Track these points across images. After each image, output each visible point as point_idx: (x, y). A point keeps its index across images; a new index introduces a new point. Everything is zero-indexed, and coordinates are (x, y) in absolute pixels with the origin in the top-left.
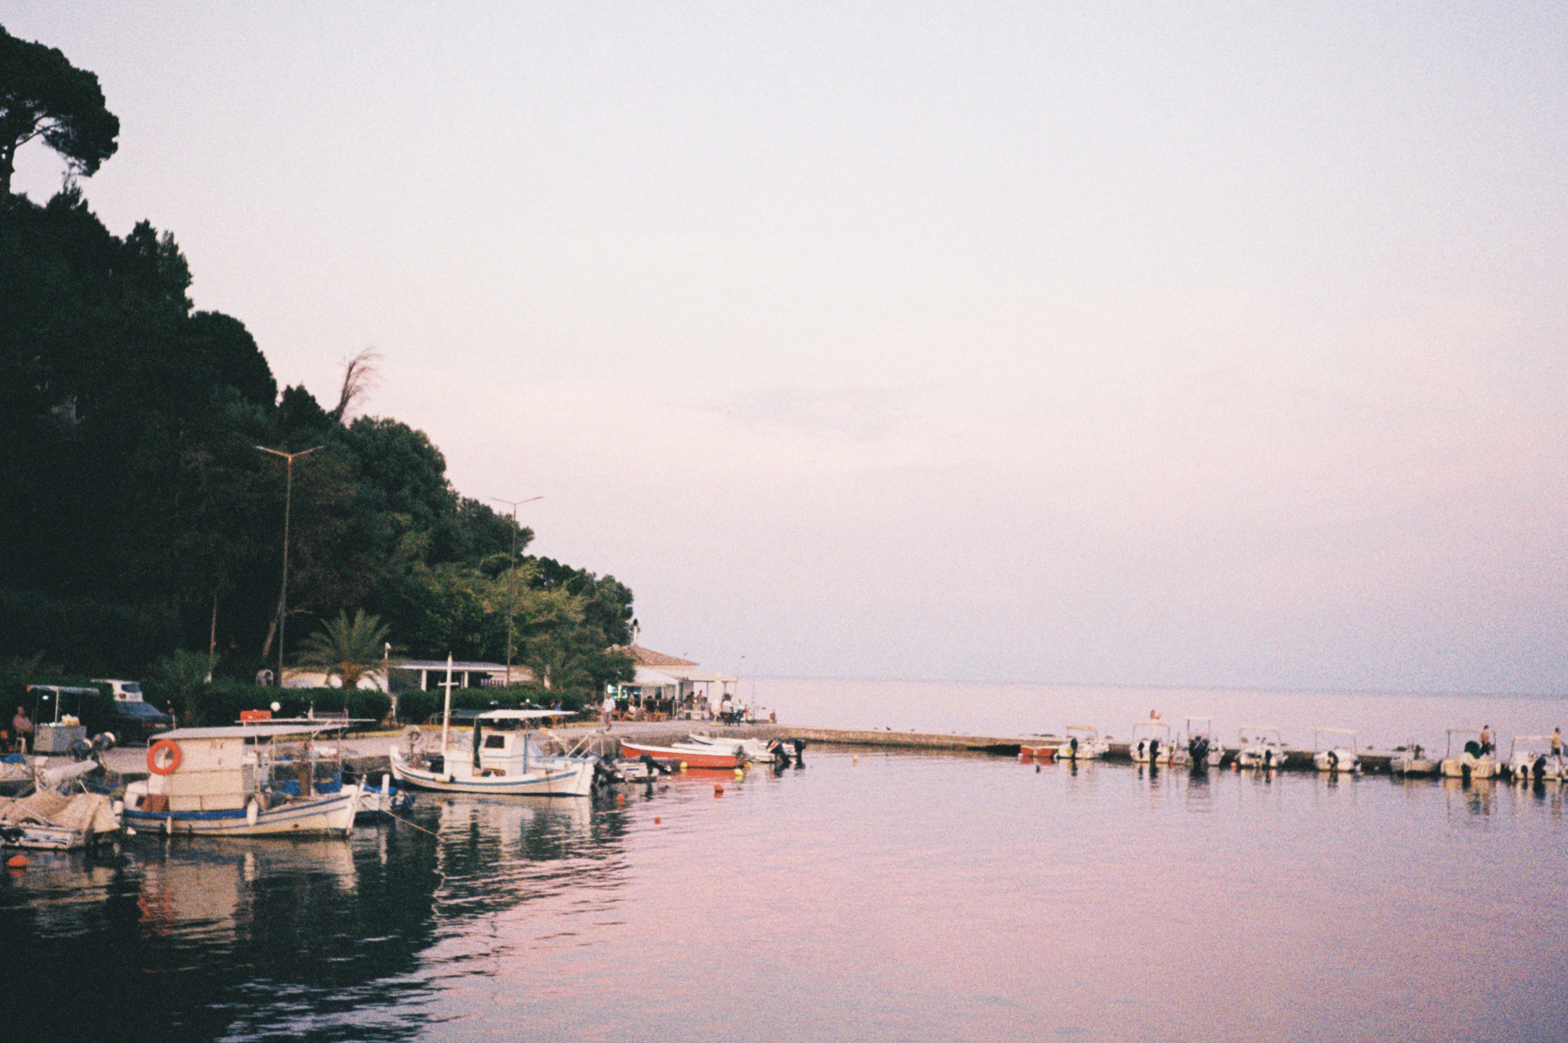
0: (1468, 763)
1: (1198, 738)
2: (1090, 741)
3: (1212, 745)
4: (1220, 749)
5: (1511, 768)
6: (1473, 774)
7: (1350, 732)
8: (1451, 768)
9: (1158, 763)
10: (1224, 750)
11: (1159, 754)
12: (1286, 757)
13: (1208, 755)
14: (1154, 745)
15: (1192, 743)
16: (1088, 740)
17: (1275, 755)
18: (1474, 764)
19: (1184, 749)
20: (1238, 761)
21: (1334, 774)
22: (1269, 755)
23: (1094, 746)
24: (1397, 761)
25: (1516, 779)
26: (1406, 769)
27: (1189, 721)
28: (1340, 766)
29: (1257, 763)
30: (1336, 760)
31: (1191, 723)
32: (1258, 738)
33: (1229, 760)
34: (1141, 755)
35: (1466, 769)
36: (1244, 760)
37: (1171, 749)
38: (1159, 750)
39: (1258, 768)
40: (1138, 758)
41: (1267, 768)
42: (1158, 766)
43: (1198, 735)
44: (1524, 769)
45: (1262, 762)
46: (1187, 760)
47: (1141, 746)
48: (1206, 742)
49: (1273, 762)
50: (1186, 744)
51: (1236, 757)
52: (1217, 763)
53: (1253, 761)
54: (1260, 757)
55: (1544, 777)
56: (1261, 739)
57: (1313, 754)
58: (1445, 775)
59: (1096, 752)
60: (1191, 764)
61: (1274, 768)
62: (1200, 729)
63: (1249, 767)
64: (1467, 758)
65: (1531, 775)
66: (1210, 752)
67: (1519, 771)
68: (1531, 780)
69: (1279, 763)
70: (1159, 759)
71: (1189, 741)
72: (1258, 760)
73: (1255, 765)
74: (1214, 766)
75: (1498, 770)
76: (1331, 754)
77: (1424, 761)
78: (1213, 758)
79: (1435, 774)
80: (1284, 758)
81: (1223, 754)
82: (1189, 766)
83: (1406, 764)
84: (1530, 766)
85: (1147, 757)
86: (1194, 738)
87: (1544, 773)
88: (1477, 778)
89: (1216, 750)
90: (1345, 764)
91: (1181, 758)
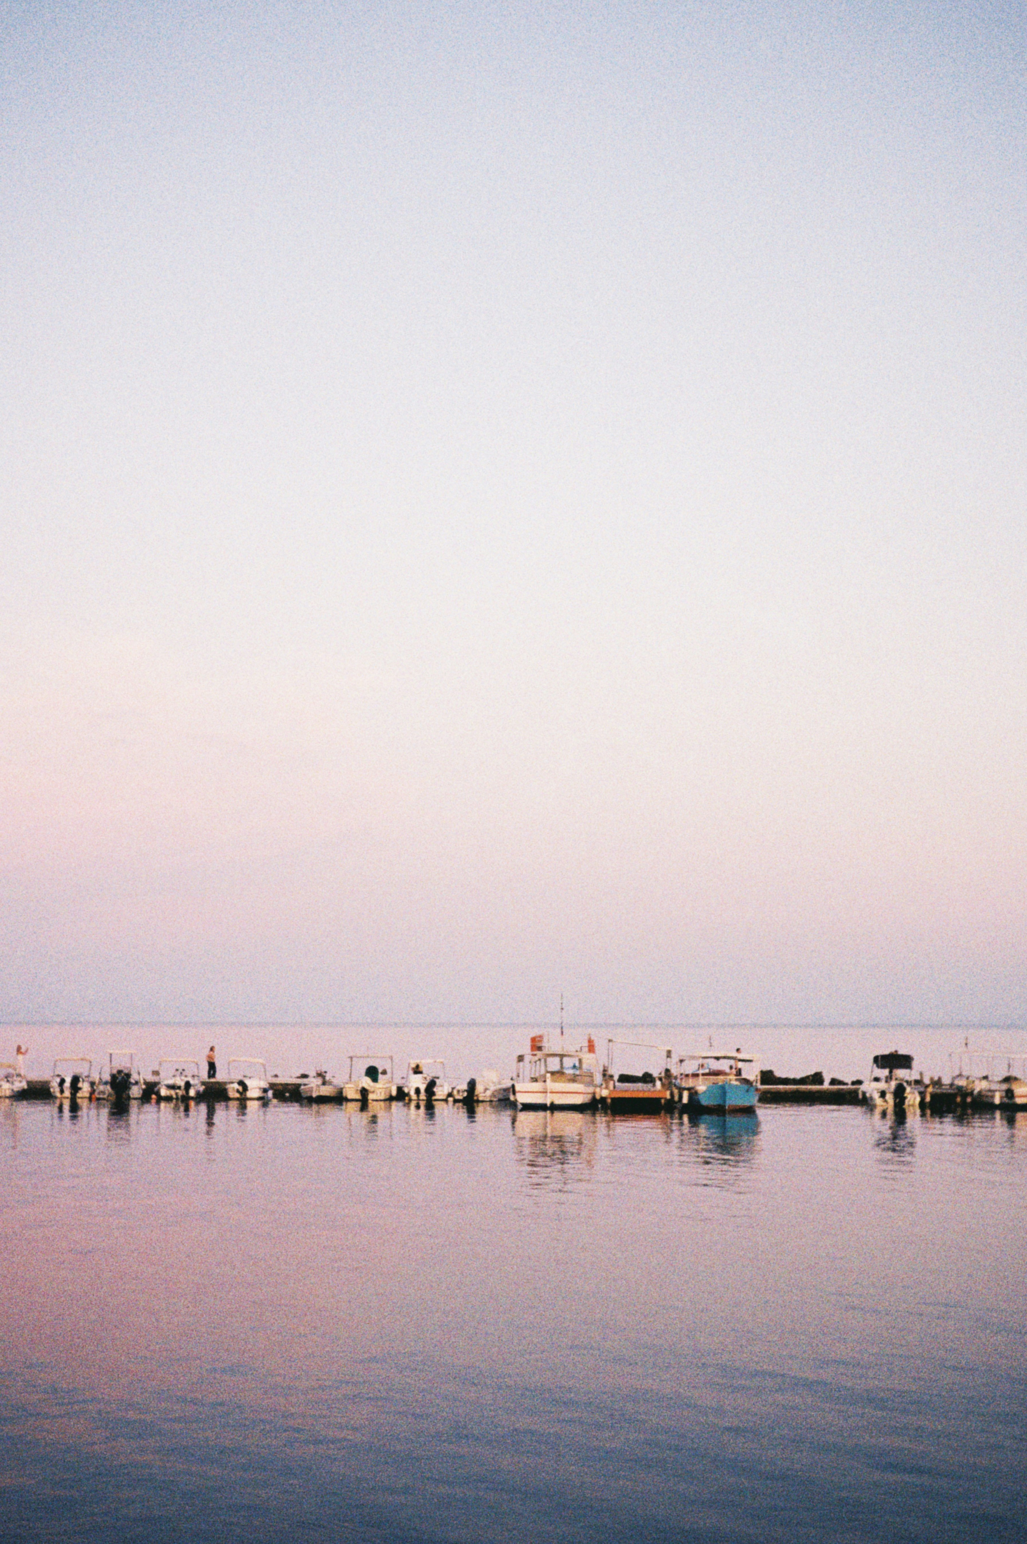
0: (366, 1087)
1: (120, 1072)
2: (9, 1079)
3: (134, 1077)
4: (142, 1081)
5: (406, 1090)
6: (371, 1097)
7: (261, 1061)
8: (351, 1093)
9: (79, 1098)
10: (146, 1083)
11: (80, 1089)
12: (204, 1087)
13: (130, 1088)
14: (76, 1080)
15: (113, 1077)
16: (6, 1077)
17: (193, 1086)
18: (371, 1087)
19: (106, 1083)
20: (158, 1094)
21: (243, 1103)
22: (188, 1085)
23: (12, 1083)
24: (306, 1087)
25: (410, 1100)
26: (314, 1095)
27: (111, 1054)
28: (249, 1094)
29: (177, 1094)
30: (245, 1088)
31: (113, 1057)
32: (177, 1070)
33: (150, 1092)
34: (62, 1091)
35: (364, 1092)
36: (164, 1092)
37: (92, 1084)
38: (80, 1085)
39: (177, 1099)
40: (58, 1095)
41: (186, 1099)
42: (79, 1101)
43: (120, 1069)
44: (418, 1091)
45: (180, 1093)
46: (110, 1095)
47: (63, 1081)
48: (128, 1075)
49: (192, 1093)
50: (107, 1077)
51: (156, 1089)
52: (140, 1096)
53: (172, 1093)
54: (179, 1088)
55: (434, 1098)
56: (180, 1070)
57: (225, 1083)
58: (347, 1100)
59: (16, 1090)
60: (113, 1098)
61: (192, 1098)
62: (122, 1063)
63: (168, 1099)
64: (367, 1082)
65: (423, 1096)
66: (131, 1086)
67: (412, 1093)
68: (423, 1100)
69: (198, 1093)
70: (79, 1095)
71: (110, 1075)
72: (178, 1091)
73: (174, 1096)
74: (135, 1099)
75: (394, 1093)
76: (241, 1083)
77: (331, 1087)
78: (135, 1092)
79: (338, 1099)
80: (202, 1088)
81: (144, 1087)
82: (110, 1100)
83: (314, 1089)
84: (423, 1088)
85: (67, 1093)
86: (115, 1072)
87: (433, 1094)
88: (373, 1100)
89: (137, 1083)
90: (253, 1092)
91: (103, 1092)
